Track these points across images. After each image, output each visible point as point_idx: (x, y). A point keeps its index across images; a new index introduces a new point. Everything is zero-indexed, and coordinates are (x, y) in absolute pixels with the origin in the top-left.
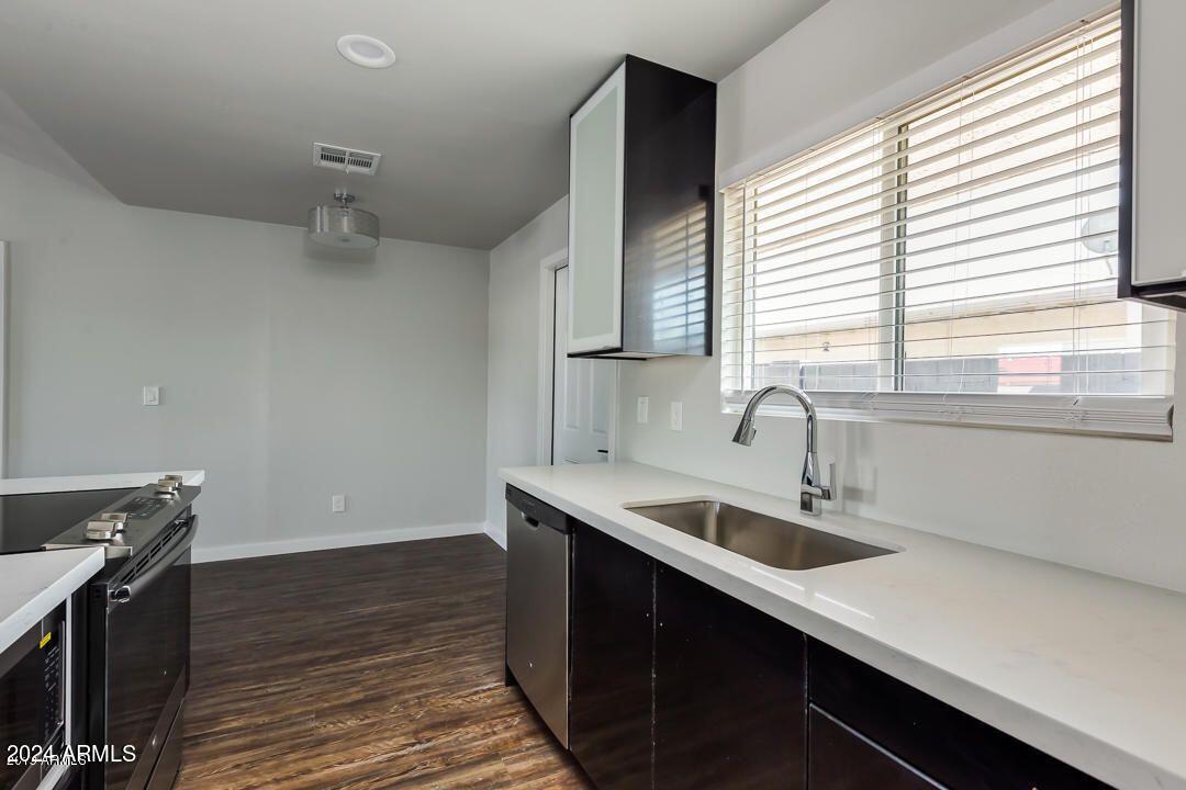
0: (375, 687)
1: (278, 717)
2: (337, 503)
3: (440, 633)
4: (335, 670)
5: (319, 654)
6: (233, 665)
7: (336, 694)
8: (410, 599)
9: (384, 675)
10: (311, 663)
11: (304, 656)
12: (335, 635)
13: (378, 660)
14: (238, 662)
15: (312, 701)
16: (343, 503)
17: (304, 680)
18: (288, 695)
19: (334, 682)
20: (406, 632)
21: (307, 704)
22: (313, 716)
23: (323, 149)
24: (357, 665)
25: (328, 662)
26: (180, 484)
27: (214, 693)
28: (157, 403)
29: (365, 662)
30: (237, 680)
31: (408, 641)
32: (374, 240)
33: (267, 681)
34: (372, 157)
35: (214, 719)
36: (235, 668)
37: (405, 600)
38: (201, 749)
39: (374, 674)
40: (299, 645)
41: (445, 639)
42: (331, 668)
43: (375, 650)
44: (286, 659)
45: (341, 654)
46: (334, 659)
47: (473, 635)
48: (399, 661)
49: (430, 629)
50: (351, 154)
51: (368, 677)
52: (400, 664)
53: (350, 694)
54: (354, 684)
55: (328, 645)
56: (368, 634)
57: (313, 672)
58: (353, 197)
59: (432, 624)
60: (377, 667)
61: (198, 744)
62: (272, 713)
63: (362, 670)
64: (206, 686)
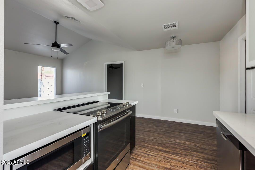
0: (173, 166)
1: (150, 162)
2: (175, 111)
3: (197, 157)
4: (165, 155)
5: (163, 149)
6: (146, 144)
7: (164, 163)
8: (190, 142)
9: (177, 164)
10: (161, 150)
11: (160, 148)
12: (168, 145)
13: (177, 157)
14: (148, 143)
15: (158, 162)
16: (177, 111)
17: (158, 155)
18: (154, 157)
19: (164, 159)
20: (187, 152)
21: (157, 162)
22: (157, 166)
23: (164, 26)
24: (171, 156)
25: (164, 152)
26: (128, 104)
27: (141, 149)
28: (143, 86)
29: (173, 156)
30: (146, 148)
31: (186, 155)
32: (180, 46)
33: (151, 151)
34: (176, 23)
35: (139, 155)
36: (146, 145)
37: (189, 142)
38: (134, 162)
39: (174, 162)
40: (160, 144)
41: (198, 160)
42: (165, 154)
43: (177, 154)
44: (156, 147)
45: (168, 151)
46: (166, 152)
47: (208, 163)
48: (182, 161)
49: (194, 154)
50: (171, 25)
51: (172, 162)
52: (182, 162)
53: (167, 165)
54: (169, 162)
55: (166, 147)
56: (176, 148)
57: (160, 153)
58: (175, 37)
59: (195, 153)
60: (176, 160)
61: (134, 160)
62: (149, 160)
63: (172, 159)
64: (140, 147)
